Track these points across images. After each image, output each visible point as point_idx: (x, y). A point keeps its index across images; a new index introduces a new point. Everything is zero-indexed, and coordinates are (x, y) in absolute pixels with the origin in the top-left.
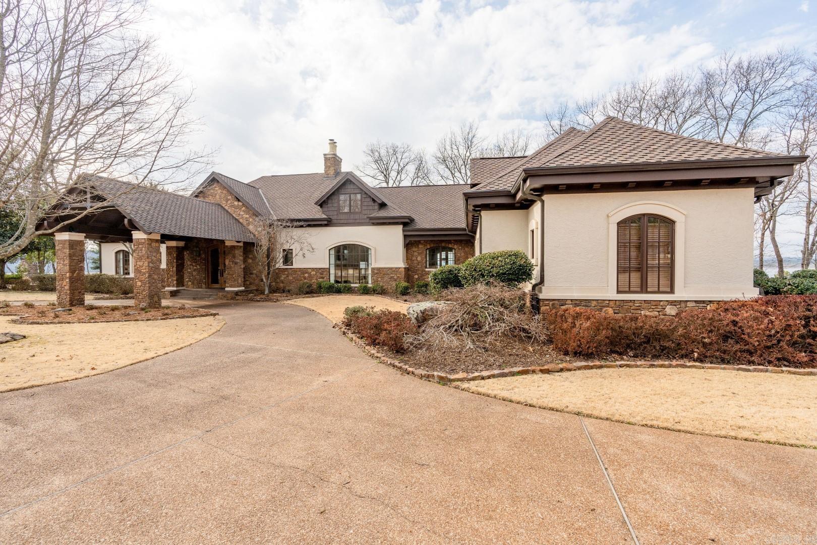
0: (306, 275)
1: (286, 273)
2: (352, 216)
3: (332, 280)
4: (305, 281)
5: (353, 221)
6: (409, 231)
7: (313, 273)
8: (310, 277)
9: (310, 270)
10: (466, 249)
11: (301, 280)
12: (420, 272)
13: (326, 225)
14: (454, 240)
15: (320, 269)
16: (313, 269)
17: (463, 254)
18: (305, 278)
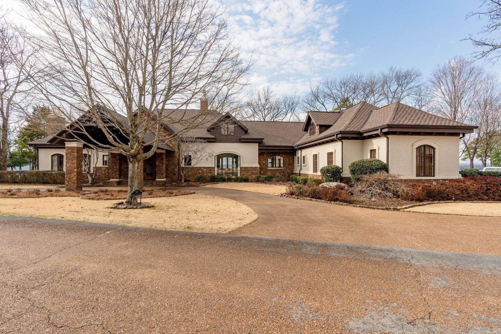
0: (200, 171)
1: (187, 170)
2: (229, 137)
3: (216, 174)
4: (200, 175)
5: (230, 140)
6: (262, 147)
7: (205, 170)
8: (203, 172)
9: (202, 168)
10: (290, 157)
11: (197, 174)
12: (264, 170)
13: (213, 142)
14: (283, 152)
15: (209, 167)
16: (204, 168)
17: (288, 160)
18: (199, 173)
